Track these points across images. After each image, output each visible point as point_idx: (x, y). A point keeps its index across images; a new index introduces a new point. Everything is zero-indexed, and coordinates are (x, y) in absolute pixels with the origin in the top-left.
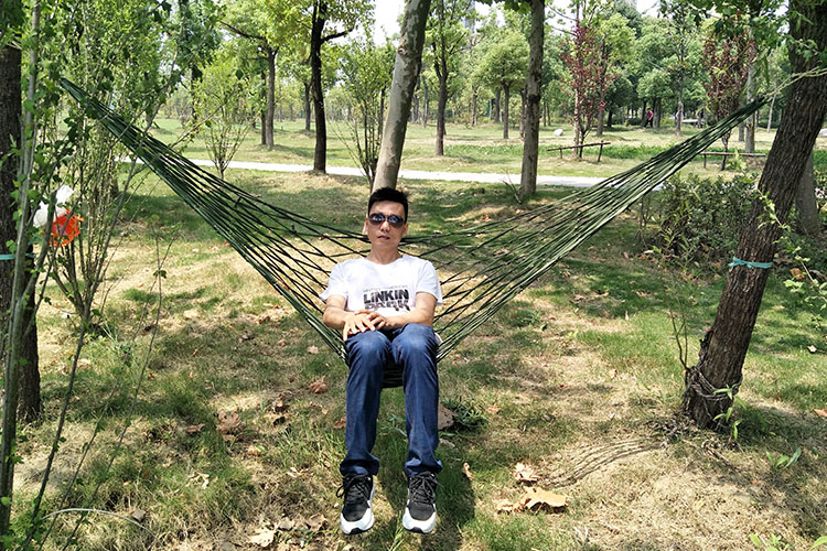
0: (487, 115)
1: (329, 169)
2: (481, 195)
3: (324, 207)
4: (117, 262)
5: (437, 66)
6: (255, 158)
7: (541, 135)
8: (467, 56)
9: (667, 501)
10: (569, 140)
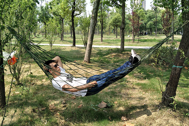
0: (112, 33)
1: (76, 45)
2: (112, 51)
3: (75, 54)
4: (26, 68)
5: (101, 22)
6: (59, 43)
7: (125, 37)
8: (107, 19)
9: (159, 125)
10: (131, 38)
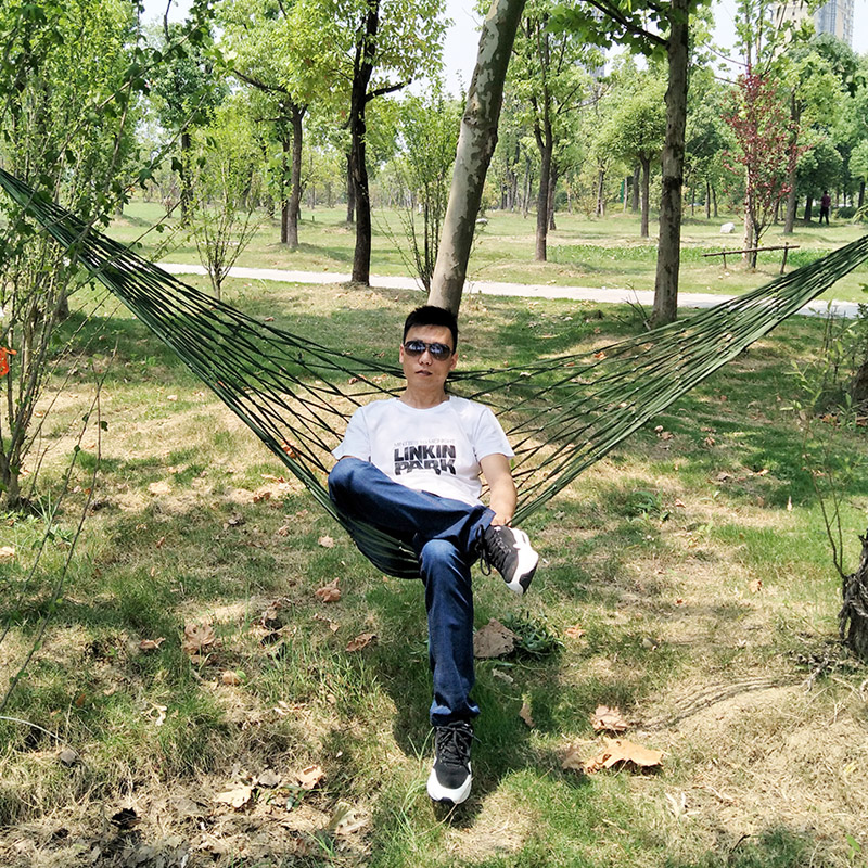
0: (621, 201)
1: (374, 280)
2: (595, 321)
3: (362, 336)
4: (60, 412)
5: (538, 133)
6: (270, 264)
9: (803, 764)
10: (740, 242)
